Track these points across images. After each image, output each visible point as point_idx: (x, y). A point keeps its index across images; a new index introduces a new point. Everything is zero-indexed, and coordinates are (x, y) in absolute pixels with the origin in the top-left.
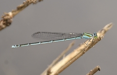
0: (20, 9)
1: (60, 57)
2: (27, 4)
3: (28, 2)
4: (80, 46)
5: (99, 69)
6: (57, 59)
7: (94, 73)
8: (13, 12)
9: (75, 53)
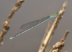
0: (10, 17)
2: (13, 13)
3: (13, 11)
5: (68, 32)
7: (67, 35)
8: (7, 21)
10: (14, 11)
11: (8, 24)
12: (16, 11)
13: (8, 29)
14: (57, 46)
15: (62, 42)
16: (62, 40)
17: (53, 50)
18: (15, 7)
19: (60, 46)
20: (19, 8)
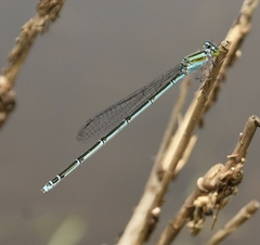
1: (171, 125)
3: (27, 35)
6: (168, 132)
8: (5, 74)
10: (31, 33)
11: (9, 90)
12: (43, 32)
13: (10, 106)
14: (213, 183)
15: (232, 166)
16: (233, 158)
17: (196, 198)
18: (37, 15)
19: (224, 180)
20: (53, 20)
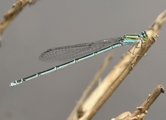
0: (9, 17)
1: (92, 83)
2: (19, 8)
3: (21, 3)
4: (122, 58)
5: (162, 91)
6: (89, 88)
7: (156, 98)
9: (118, 71)
10: (23, 3)
15: (138, 114)
16: (140, 109)
